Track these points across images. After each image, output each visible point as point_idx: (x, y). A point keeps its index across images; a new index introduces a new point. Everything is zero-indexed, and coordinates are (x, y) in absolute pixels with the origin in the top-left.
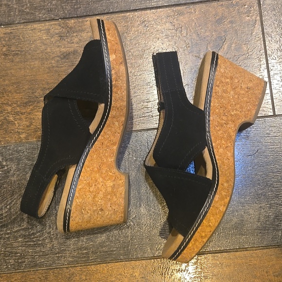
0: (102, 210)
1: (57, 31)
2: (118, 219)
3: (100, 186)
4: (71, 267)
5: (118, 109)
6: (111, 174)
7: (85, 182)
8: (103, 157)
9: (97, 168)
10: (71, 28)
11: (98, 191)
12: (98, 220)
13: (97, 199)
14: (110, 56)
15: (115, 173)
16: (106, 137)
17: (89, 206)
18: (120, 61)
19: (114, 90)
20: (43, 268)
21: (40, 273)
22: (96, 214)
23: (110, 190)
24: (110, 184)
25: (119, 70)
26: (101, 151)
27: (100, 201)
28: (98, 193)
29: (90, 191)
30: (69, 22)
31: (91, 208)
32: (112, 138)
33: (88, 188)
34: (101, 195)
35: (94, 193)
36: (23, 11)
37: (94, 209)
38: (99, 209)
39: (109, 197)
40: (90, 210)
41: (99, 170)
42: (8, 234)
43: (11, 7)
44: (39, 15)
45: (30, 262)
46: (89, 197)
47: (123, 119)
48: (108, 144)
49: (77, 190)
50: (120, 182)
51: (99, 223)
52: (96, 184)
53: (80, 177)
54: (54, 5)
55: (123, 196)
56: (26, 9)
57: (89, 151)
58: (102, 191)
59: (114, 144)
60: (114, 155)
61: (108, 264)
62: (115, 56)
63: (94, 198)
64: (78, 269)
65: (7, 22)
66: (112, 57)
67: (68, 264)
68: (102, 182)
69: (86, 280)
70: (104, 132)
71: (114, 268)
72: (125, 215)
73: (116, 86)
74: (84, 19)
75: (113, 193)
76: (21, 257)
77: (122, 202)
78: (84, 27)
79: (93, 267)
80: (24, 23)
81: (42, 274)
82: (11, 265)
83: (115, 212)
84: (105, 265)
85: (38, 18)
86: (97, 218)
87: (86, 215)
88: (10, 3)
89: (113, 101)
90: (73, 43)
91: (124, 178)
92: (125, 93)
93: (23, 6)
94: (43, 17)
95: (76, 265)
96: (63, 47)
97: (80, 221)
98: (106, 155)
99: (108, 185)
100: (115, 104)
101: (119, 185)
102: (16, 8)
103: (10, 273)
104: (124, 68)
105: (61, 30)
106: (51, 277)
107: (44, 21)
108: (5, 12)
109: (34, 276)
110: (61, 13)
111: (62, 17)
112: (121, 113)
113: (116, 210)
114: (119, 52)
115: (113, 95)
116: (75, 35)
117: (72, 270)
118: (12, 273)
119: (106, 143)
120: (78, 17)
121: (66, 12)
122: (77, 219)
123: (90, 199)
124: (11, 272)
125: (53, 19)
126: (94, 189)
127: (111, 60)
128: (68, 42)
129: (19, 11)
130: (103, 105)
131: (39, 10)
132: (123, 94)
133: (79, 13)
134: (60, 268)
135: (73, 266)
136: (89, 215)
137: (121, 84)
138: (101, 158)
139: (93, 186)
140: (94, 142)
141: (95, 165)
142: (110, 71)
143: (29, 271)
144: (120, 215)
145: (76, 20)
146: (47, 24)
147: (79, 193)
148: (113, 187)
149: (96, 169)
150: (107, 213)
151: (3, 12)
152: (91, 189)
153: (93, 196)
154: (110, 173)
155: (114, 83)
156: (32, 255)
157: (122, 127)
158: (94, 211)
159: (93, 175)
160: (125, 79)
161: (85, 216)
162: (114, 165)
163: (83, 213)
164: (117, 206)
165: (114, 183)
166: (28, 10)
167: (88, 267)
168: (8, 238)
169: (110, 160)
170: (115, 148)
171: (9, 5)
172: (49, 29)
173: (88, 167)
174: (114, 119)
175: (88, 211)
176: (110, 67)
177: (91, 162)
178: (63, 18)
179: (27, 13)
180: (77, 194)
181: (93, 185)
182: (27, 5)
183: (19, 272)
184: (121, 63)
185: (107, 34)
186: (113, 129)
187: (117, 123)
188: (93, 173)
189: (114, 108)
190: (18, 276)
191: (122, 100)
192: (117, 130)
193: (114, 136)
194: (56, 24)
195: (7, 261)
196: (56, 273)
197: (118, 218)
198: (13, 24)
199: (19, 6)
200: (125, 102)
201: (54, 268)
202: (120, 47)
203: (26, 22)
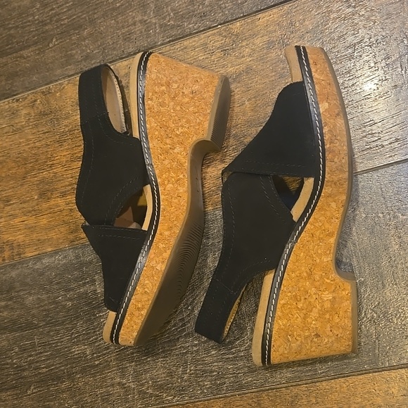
0: (317, 336)
1: (218, 44)
2: (342, 348)
3: (312, 300)
4: (292, 386)
5: (335, 184)
6: (329, 281)
7: (289, 294)
8: (314, 256)
9: (306, 272)
10: (237, 35)
11: (311, 307)
12: (312, 350)
13: (309, 320)
14: (320, 106)
15: (334, 280)
16: (317, 225)
17: (299, 331)
18: (336, 111)
19: (328, 156)
20: (253, 391)
21: (249, 398)
22: (309, 341)
23: (329, 306)
24: (327, 296)
25: (335, 126)
26: (311, 247)
27: (314, 322)
28: (311, 311)
29: (298, 308)
30: (234, 27)
31: (302, 332)
32: (327, 226)
33: (295, 304)
34: (314, 314)
35: (304, 311)
36: (166, 25)
37: (306, 334)
38: (313, 334)
39: (327, 316)
40: (299, 335)
41: (310, 275)
42: (196, 345)
43: (149, 23)
44: (189, 26)
45: (232, 382)
46: (297, 318)
47: (344, 197)
48: (322, 236)
49: (279, 306)
50: (344, 292)
51: (314, 354)
52: (307, 297)
53: (282, 286)
54: (207, 6)
55: (349, 314)
56: (169, 21)
57: (292, 248)
58: (316, 307)
59: (330, 235)
60: (332, 251)
61: (348, 379)
62: (327, 104)
63: (305, 318)
64: (303, 387)
65: (147, 46)
66: (323, 107)
67: (287, 382)
68: (315, 294)
69: (318, 403)
70: (315, 218)
71: (357, 383)
72: (353, 343)
73: (331, 151)
74: (254, 18)
75: (334, 310)
76: (219, 377)
77: (348, 323)
78: (256, 29)
79: (324, 383)
80: (169, 42)
81: (252, 398)
82: (207, 389)
83: (338, 339)
84: (342, 380)
85: (189, 30)
86: (312, 347)
87: (294, 343)
88: (146, 18)
89: (326, 174)
90: (243, 57)
91: (349, 287)
92: (345, 161)
93: (164, 18)
94: (195, 27)
95: (300, 383)
96: (229, 65)
97: (286, 352)
98: (319, 252)
99: (325, 299)
100: (330, 177)
101: (342, 298)
102: (155, 24)
103: (207, 400)
104: (343, 121)
105: (223, 41)
106: (266, 403)
107: (197, 33)
108: (142, 32)
109: (242, 403)
110: (219, 16)
111: (222, 22)
112: (341, 189)
113: (339, 336)
114: (334, 97)
115: (328, 163)
116: (244, 44)
117: (295, 390)
118: (211, 399)
119: (318, 233)
120: (245, 16)
121: (227, 12)
122: (281, 350)
123: (299, 319)
124: (208, 398)
125: (210, 28)
126: (305, 305)
127: (321, 112)
128: (237, 57)
129: (161, 26)
130: (312, 180)
131: (188, 18)
132: (343, 161)
133: (245, 9)
134: (276, 389)
135: (294, 384)
136: (298, 343)
137: (339, 148)
138: (311, 257)
139: (303, 301)
140: (300, 234)
141: (303, 269)
142: (321, 129)
143: (232, 396)
144: (347, 344)
145: (243, 21)
146: (202, 36)
147: (282, 312)
148: (333, 301)
149: (305, 274)
150: (326, 340)
151: (138, 32)
152: (300, 305)
153: (302, 315)
154: (327, 280)
155: (327, 147)
156: (234, 373)
157: (342, 209)
158: (306, 338)
159: (300, 284)
160: (345, 139)
161: (292, 345)
162: (332, 266)
163: (289, 340)
164: (341, 331)
165: (335, 295)
166: (172, 22)
167: (317, 384)
168: (197, 351)
169: (325, 260)
170: (332, 240)
171: (145, 21)
172: (206, 44)
173: (293, 272)
174: (330, 199)
175: (298, 338)
176: (320, 122)
177: (297, 264)
178: (224, 23)
179: (173, 27)
180: (278, 313)
181: (303, 298)
182: (169, 15)
183: (220, 398)
184: (338, 115)
185: (313, 70)
186: (328, 214)
187: (333, 205)
188: (301, 280)
189: (330, 184)
190: (220, 403)
191: (342, 171)
192: (334, 214)
193: (330, 223)
194: (214, 34)
195: (201, 383)
196: (271, 397)
197: (343, 346)
198: (155, 47)
199: (159, 20)
200: (347, 173)
201: (268, 390)
202: (335, 89)
203: (173, 41)
